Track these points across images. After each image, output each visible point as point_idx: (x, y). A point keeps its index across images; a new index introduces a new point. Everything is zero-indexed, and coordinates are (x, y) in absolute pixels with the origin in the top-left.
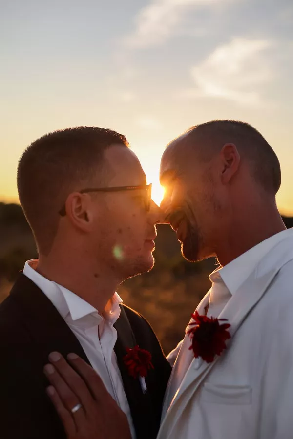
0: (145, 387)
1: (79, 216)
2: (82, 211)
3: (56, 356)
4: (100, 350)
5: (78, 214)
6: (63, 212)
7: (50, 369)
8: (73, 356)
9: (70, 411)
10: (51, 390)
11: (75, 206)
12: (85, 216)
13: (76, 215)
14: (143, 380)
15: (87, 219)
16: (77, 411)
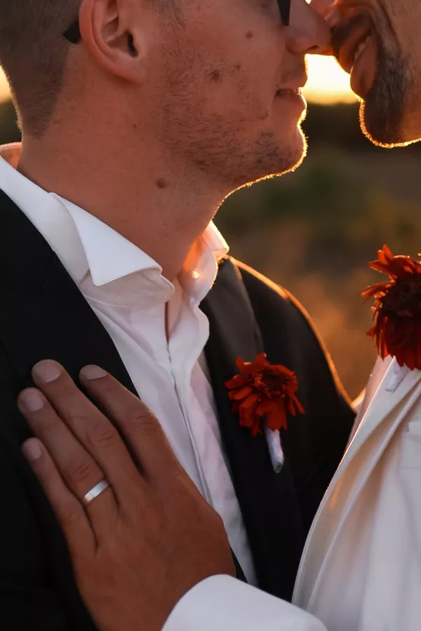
0: (278, 455)
1: (113, 44)
2: (120, 31)
3: (49, 370)
4: (165, 364)
5: (111, 38)
6: (73, 34)
7: (32, 400)
8: (93, 372)
9: (80, 499)
10: (34, 448)
11: (102, 17)
12: (129, 43)
13: (105, 39)
14: (275, 441)
15: (133, 50)
16: (95, 499)
